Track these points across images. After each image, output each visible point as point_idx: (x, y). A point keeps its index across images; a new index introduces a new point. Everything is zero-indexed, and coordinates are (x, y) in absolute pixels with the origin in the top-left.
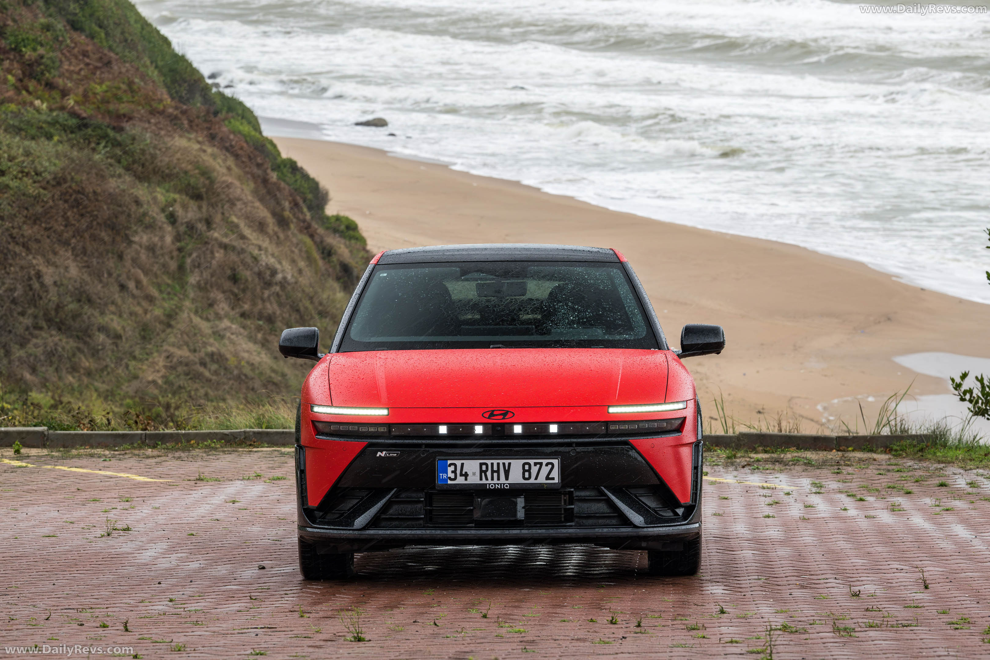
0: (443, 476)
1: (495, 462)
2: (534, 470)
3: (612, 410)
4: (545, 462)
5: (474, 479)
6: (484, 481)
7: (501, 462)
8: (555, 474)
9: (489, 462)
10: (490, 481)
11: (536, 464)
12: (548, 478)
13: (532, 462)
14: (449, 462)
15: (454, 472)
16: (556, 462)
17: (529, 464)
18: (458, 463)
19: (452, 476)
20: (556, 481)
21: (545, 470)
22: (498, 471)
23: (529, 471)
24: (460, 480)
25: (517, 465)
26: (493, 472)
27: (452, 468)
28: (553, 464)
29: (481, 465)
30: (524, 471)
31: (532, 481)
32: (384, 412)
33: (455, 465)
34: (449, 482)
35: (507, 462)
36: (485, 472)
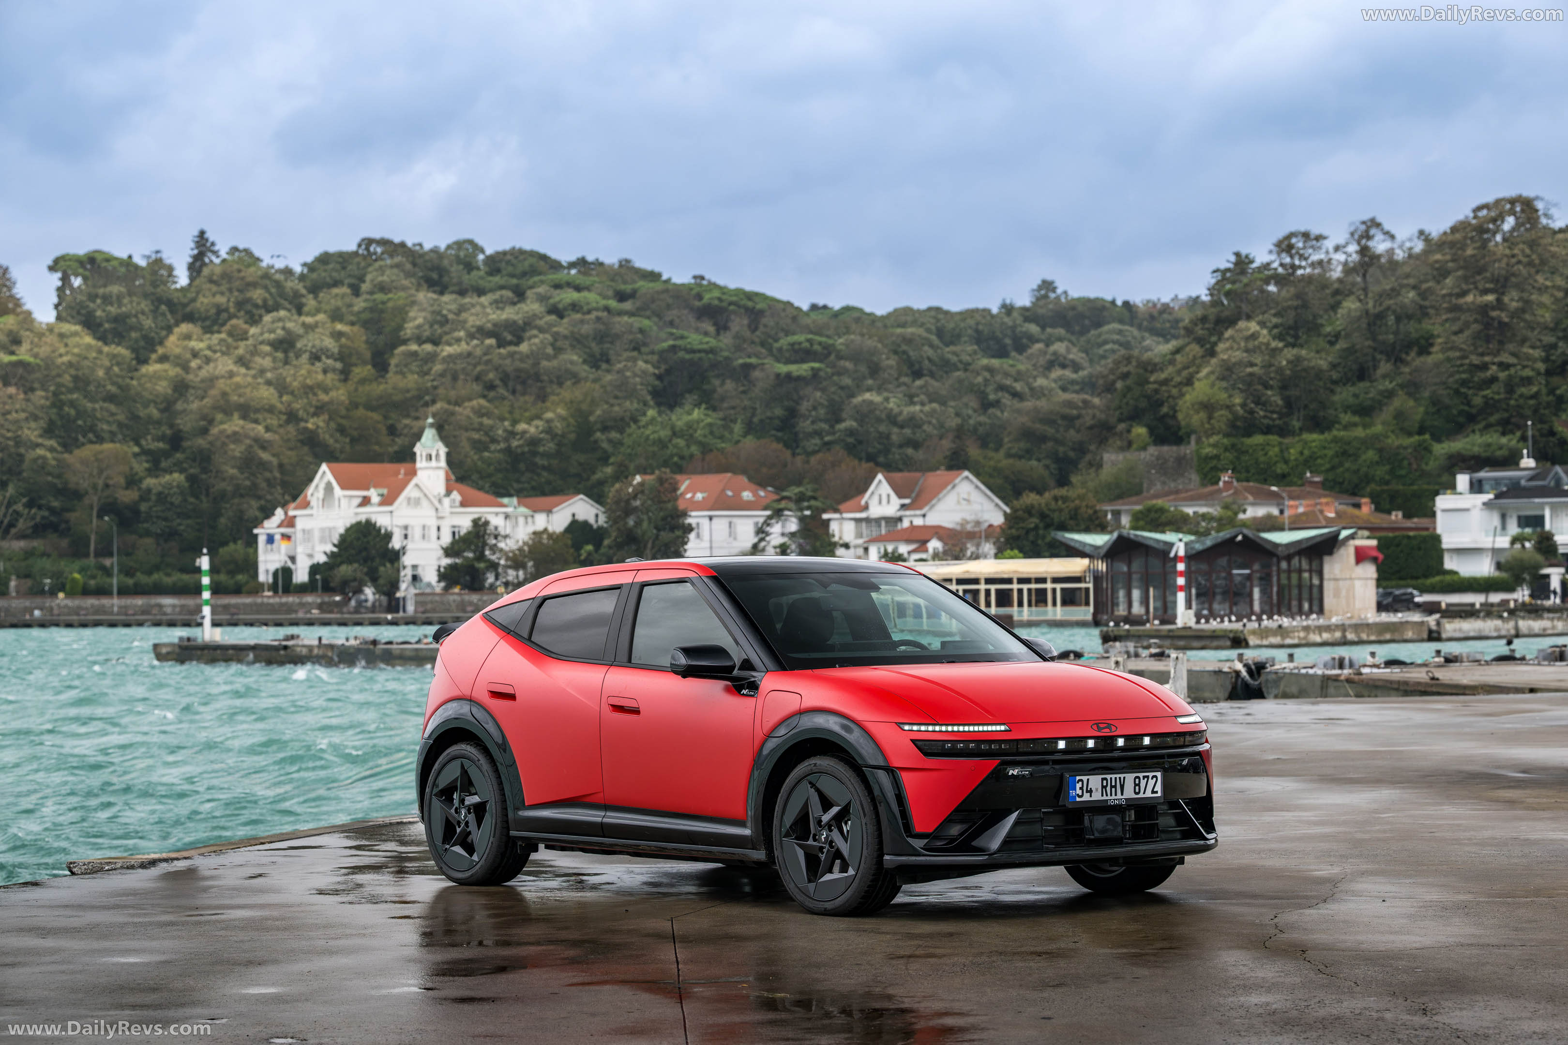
0: (1072, 793)
1: (1113, 776)
2: (1143, 783)
3: (1181, 720)
4: (1151, 774)
5: (1097, 796)
6: (1105, 798)
7: (1118, 776)
8: (1158, 788)
9: (1108, 777)
10: (1109, 797)
11: (1144, 777)
12: (1153, 792)
13: (1141, 775)
14: (1078, 778)
15: (1081, 788)
16: (1159, 774)
17: (1138, 777)
18: (1085, 778)
19: (1079, 792)
20: (1159, 794)
21: (1151, 782)
22: (1115, 787)
23: (1139, 785)
24: (1086, 797)
25: (1130, 778)
26: (1112, 787)
27: (1079, 785)
28: (1156, 777)
29: (1103, 779)
30: (1136, 785)
31: (1141, 795)
32: (1003, 728)
33: (1081, 780)
34: (1078, 799)
35: (1122, 776)
36: (1106, 787)
